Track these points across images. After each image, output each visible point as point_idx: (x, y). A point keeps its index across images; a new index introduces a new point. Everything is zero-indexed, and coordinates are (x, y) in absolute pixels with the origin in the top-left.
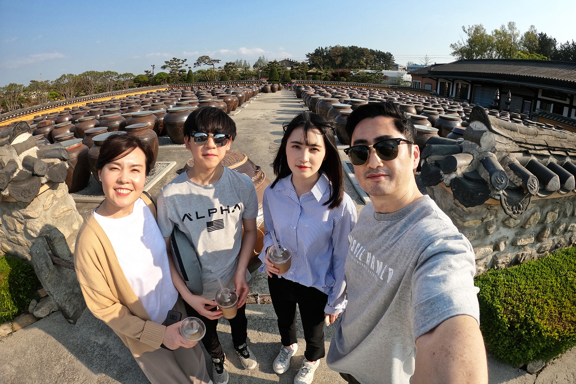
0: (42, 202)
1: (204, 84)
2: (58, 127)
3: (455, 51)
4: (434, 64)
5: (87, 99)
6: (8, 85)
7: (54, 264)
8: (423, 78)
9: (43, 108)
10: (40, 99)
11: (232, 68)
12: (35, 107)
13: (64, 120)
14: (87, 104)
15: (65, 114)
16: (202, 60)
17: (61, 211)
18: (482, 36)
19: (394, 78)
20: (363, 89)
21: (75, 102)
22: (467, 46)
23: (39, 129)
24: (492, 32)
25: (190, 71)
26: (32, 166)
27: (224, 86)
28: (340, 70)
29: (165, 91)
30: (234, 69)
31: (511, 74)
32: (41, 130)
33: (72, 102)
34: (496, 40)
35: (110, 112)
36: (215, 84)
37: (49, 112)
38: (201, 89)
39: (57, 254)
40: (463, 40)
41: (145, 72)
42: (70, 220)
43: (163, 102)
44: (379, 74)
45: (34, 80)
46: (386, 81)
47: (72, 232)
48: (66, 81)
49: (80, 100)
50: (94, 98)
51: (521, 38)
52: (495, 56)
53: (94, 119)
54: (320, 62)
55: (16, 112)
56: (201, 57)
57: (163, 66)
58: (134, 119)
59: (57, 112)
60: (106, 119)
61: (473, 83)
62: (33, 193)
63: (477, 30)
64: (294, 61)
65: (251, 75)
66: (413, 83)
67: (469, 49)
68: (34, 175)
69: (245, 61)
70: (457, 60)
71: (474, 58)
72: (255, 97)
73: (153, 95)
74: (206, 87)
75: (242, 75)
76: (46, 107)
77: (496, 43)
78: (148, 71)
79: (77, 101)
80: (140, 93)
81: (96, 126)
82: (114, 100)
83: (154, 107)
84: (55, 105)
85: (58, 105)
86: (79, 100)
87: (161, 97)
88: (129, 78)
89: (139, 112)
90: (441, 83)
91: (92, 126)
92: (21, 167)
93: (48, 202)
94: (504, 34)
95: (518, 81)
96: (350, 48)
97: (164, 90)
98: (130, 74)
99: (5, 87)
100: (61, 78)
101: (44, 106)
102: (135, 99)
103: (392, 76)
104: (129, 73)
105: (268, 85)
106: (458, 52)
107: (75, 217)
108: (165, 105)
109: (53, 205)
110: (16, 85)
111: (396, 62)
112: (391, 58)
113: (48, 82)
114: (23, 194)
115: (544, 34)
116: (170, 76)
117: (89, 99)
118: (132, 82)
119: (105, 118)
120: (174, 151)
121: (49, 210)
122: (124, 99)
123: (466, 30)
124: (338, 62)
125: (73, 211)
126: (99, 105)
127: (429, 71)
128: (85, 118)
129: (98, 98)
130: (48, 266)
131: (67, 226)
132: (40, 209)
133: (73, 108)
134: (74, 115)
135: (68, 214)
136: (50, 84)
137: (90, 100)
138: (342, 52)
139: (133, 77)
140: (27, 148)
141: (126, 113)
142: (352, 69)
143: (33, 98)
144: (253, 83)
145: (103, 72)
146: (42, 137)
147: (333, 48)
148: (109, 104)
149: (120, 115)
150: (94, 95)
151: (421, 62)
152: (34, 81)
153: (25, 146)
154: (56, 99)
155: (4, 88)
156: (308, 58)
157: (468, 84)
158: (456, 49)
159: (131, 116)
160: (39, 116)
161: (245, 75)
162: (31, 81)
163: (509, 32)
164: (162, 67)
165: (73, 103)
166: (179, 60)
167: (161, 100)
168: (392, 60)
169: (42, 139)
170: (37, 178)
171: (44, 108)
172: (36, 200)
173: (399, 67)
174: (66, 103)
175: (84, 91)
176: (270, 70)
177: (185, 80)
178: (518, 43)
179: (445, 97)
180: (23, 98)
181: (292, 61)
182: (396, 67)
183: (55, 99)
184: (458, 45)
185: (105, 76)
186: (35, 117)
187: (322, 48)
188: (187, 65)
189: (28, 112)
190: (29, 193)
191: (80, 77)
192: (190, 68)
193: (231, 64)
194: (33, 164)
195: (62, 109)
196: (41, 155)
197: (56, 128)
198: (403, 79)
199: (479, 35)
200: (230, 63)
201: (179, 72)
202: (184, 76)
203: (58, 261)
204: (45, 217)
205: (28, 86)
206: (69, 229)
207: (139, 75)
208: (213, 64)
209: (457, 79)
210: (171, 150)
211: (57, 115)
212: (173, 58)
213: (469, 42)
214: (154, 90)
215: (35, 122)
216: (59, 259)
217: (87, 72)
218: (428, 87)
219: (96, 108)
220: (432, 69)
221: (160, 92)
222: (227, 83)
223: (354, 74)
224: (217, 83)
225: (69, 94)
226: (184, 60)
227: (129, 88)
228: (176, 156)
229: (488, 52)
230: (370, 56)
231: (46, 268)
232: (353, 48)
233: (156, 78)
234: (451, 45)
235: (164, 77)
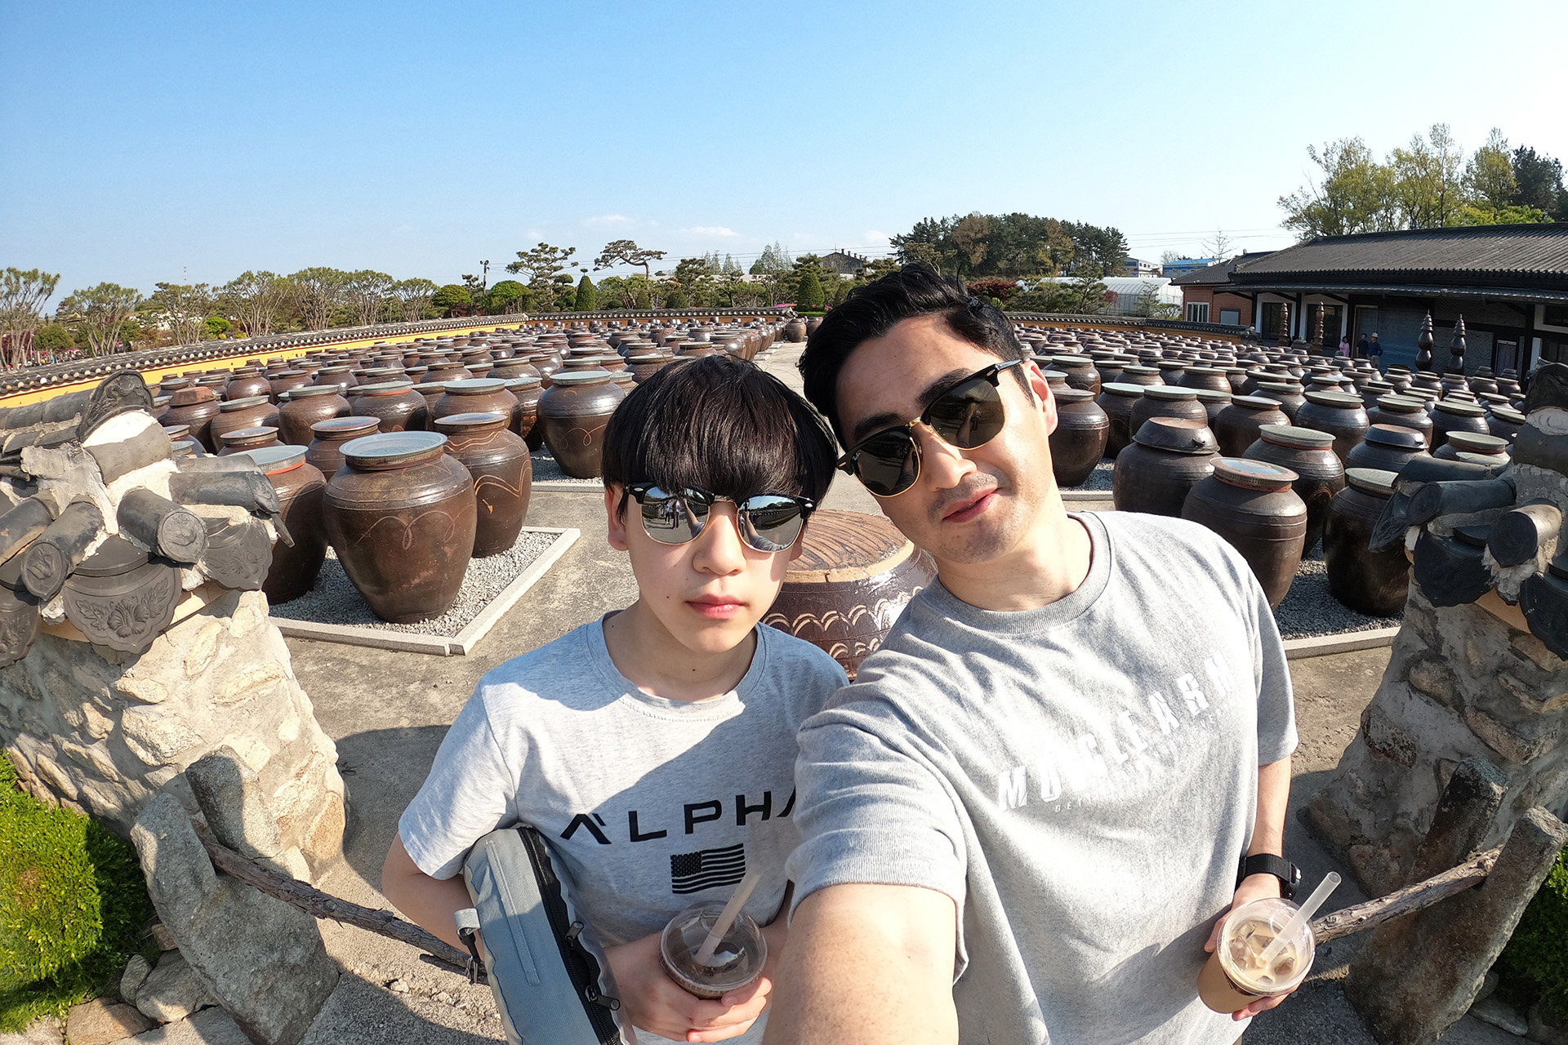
0: (181, 651)
1: (624, 317)
2: (230, 408)
3: (1291, 215)
4: (1241, 254)
5: (309, 341)
6: (95, 285)
7: (219, 872)
8: (1215, 293)
9: (188, 356)
10: (179, 334)
11: (698, 274)
12: (167, 352)
13: (245, 392)
14: (308, 353)
15: (250, 375)
16: (616, 250)
17: (245, 683)
18: (1362, 170)
19: (1132, 297)
20: (1057, 330)
21: (276, 345)
22: (1325, 199)
23: (176, 410)
24: (1388, 157)
25: (585, 280)
26: (153, 525)
27: (679, 322)
28: (985, 280)
29: (518, 331)
30: (703, 276)
31: (1457, 268)
32: (183, 412)
33: (269, 346)
34: (1401, 178)
35: (374, 378)
36: (652, 316)
37: (205, 367)
38: (619, 328)
39: (232, 839)
40: (1313, 186)
41: (464, 277)
42: (272, 712)
43: (526, 358)
44: (1094, 287)
45: (165, 282)
46: (1112, 307)
47: (277, 750)
48: (254, 289)
49: (289, 343)
50: (327, 339)
51: (1468, 167)
52: (1401, 224)
53: (334, 394)
54: (934, 259)
55: (114, 361)
56: (614, 244)
57: (511, 263)
58: (453, 399)
59: (227, 370)
60: (370, 395)
61: (1353, 300)
62: (149, 622)
63: (1348, 153)
64: (858, 258)
65: (748, 293)
66: (1187, 307)
67: (1329, 209)
68: (157, 558)
69: (728, 258)
70: (1299, 240)
71: (1346, 231)
72: (767, 351)
73: (489, 338)
74: (630, 323)
75: (723, 293)
76: (196, 355)
77: (1400, 185)
78: (471, 276)
79: (283, 344)
80: (453, 334)
81: (340, 414)
82: (381, 348)
83: (502, 369)
84: (220, 351)
85: (229, 350)
86: (286, 343)
87: (514, 345)
88: (422, 293)
89: (458, 381)
90: (1264, 304)
91: (329, 410)
92: (112, 526)
93: (201, 652)
94: (1422, 160)
95: (1479, 286)
96: (1007, 218)
97: (516, 327)
98: (425, 281)
99: (86, 290)
100: (239, 282)
101: (190, 350)
102: (440, 347)
103: (1129, 292)
104: (422, 278)
105: (800, 320)
106: (1301, 217)
107: (289, 698)
108: (531, 367)
109: (218, 661)
110: (117, 288)
111: (1132, 254)
112: (1120, 243)
113: (206, 289)
114: (115, 622)
115: (1529, 149)
116: (531, 292)
117: (315, 340)
118: (427, 305)
119: (367, 394)
120: (567, 496)
121: (205, 676)
122: (409, 347)
123: (1320, 155)
124: (977, 258)
125: (283, 680)
126: (341, 358)
127: (1230, 275)
128: (306, 389)
129: (339, 340)
130: (197, 881)
131: (260, 730)
132: (173, 672)
133: (269, 362)
134: (276, 379)
135: (265, 691)
136: (210, 293)
137: (316, 343)
138: (986, 232)
139: (432, 291)
140: (138, 464)
141: (422, 382)
142: (1021, 277)
143: (162, 328)
144: (756, 313)
145: (354, 272)
146: (182, 434)
147: (961, 220)
148: (371, 356)
149: (409, 387)
150: (327, 331)
151: (1205, 250)
152: (166, 286)
153: (134, 456)
154: (224, 336)
155: (83, 293)
156: (897, 249)
157: (1340, 303)
158: (1295, 209)
159: (441, 392)
160: (176, 377)
161: (731, 292)
162: (160, 285)
163: (1434, 152)
164: (509, 267)
165: (270, 349)
166: (554, 250)
167: (518, 353)
168: (1122, 249)
169: (183, 438)
170: (165, 571)
171: (192, 356)
172: (159, 643)
173: (1140, 268)
174: (251, 348)
175: (299, 321)
176: (798, 279)
177: (569, 304)
178: (1459, 181)
179: (1282, 344)
180: (134, 328)
181: (853, 256)
182: (1132, 267)
183: (220, 336)
184: (1300, 197)
185: (358, 283)
186: (165, 378)
187: (932, 220)
188: (575, 264)
189: (147, 363)
190: (138, 619)
191: (291, 281)
192: (585, 271)
193: (694, 264)
194: (158, 519)
195: (240, 362)
196: (185, 491)
197: (224, 411)
198: (1157, 298)
199: (1353, 166)
200: (693, 261)
201: (555, 281)
202: (569, 293)
203: (236, 865)
204: (189, 700)
205: (150, 297)
206: (266, 742)
207: (448, 286)
208: (645, 264)
209: (1309, 293)
210: (557, 495)
211: (227, 376)
212: (540, 245)
213: (1327, 189)
214: (489, 327)
215: (165, 390)
216: (239, 858)
217: (311, 270)
218: (1229, 319)
219: (335, 364)
220: (1240, 268)
221: (504, 331)
222: (687, 315)
223: (1027, 290)
224: (658, 313)
225: (259, 326)
226: (567, 250)
227: (421, 319)
228: (576, 512)
229: (1382, 212)
230: (1064, 239)
231: (192, 889)
232: (1015, 219)
233: (492, 294)
234: (1281, 199)
235: (515, 294)
